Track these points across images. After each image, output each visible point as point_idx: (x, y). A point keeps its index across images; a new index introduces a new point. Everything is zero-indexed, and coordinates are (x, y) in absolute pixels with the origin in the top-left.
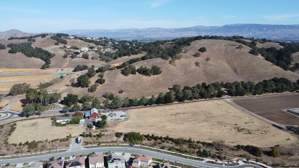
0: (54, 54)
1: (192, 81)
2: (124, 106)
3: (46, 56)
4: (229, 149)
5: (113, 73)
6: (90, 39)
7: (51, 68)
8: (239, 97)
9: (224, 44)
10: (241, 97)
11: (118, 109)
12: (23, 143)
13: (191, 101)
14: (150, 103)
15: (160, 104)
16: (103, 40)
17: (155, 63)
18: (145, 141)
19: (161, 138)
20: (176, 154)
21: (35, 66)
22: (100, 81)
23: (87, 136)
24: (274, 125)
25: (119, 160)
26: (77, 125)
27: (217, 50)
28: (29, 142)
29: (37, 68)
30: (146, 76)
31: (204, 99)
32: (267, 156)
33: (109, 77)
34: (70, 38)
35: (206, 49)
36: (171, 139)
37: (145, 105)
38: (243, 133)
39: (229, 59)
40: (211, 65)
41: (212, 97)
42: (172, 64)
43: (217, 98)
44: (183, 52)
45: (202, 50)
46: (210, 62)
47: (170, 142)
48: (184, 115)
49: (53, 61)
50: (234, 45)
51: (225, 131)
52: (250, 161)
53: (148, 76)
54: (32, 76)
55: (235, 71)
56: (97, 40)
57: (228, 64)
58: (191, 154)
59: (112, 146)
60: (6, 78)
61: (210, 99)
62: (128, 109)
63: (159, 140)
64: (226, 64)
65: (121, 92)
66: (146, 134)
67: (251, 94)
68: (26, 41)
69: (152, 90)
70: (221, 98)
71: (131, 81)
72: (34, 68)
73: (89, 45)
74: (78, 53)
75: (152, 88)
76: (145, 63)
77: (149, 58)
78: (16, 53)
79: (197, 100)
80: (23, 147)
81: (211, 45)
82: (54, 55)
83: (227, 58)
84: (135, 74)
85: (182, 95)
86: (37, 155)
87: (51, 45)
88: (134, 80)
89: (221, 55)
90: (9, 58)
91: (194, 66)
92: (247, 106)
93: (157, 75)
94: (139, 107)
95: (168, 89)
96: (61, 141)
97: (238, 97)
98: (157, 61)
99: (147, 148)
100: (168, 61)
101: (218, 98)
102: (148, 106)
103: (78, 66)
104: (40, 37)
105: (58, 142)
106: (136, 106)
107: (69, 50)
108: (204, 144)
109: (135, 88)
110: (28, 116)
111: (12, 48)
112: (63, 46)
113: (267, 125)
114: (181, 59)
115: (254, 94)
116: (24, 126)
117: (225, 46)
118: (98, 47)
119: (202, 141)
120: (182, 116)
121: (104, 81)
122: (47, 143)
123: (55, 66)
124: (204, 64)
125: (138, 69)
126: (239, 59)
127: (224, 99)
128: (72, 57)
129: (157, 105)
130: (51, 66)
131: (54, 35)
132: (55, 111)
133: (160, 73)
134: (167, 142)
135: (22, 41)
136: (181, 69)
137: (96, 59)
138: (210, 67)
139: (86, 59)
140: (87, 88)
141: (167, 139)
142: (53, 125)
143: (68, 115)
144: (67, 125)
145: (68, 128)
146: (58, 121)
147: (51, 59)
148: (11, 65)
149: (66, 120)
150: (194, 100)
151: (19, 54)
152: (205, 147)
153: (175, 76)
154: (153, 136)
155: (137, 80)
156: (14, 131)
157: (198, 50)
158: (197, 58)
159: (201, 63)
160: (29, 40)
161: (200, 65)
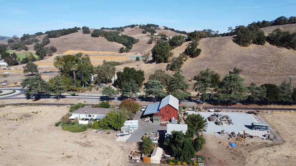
0: (138, 40)
3: (129, 42)
7: (131, 52)
21: (114, 50)
26: (113, 133)
30: (288, 49)
33: (208, 47)
34: (160, 29)
49: (135, 47)
54: (103, 56)
62: (263, 109)
71: (254, 55)
72: (112, 51)
78: (98, 37)
84: (262, 45)
87: (138, 34)
88: (260, 53)
90: (89, 40)
104: (129, 28)
107: (156, 37)
109: (265, 68)
110: (38, 98)
111: (95, 32)
121: (199, 51)
130: (131, 50)
131: (144, 25)
140: (166, 64)
142: (57, 125)
143: (107, 106)
144: (89, 130)
145: (83, 141)
146: (74, 116)
147: (133, 45)
148: (89, 47)
149: (95, 117)
151: (101, 39)
155: (269, 55)
160: (118, 30)
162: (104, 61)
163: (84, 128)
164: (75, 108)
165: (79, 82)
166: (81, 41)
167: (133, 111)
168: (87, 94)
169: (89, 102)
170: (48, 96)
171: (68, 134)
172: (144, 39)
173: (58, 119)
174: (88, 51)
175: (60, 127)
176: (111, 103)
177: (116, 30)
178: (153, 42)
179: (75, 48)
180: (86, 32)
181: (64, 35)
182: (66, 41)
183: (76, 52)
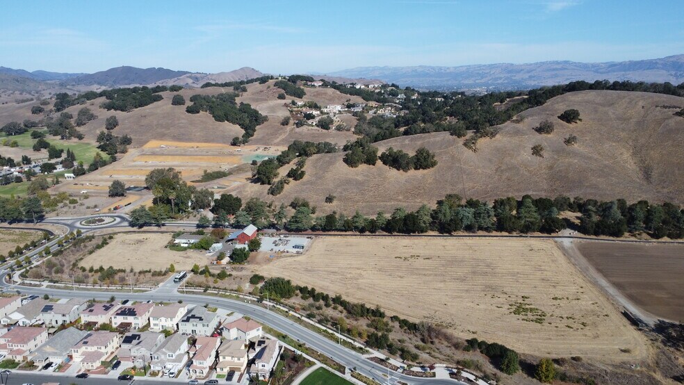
0: (266, 117)
1: (505, 189)
2: (313, 229)
3: (251, 121)
4: (449, 345)
5: (327, 159)
6: (363, 87)
7: (250, 144)
8: (607, 238)
9: (641, 103)
10: (611, 238)
11: (303, 233)
12: (95, 268)
14: (371, 228)
15: (396, 234)
16: (389, 89)
17: (429, 142)
18: (296, 300)
19: (325, 298)
20: (325, 331)
21: (222, 139)
22: (295, 175)
23: (202, 273)
24: (626, 315)
25: (201, 319)
26: (204, 251)
27: (618, 119)
28: (106, 268)
29: (224, 143)
30: (398, 170)
31: (507, 234)
32: (526, 376)
34: (314, 85)
35: (578, 114)
36: (343, 304)
37: (362, 231)
38: (525, 317)
39: (642, 141)
40: (575, 154)
41: (526, 229)
42: (471, 148)
43: (541, 235)
44: (514, 121)
45: (569, 117)
46: (576, 147)
47: (340, 308)
48: (427, 261)
49: (260, 131)
50: (670, 107)
51: (482, 306)
52: (464, 374)
53: (401, 171)
54: (206, 157)
55: (647, 173)
57: (634, 154)
58: (353, 336)
59: (226, 296)
60: (161, 158)
61: (521, 235)
62: (322, 235)
63: (322, 302)
64: (627, 155)
65: (329, 200)
66: (302, 285)
67: (649, 234)
68: (230, 90)
69: (400, 201)
70: (553, 235)
71: (360, 178)
73: (350, 100)
74: (310, 117)
75: (401, 197)
76: (407, 142)
77: (418, 131)
78: (198, 112)
79: (486, 234)
80: (93, 276)
81: (603, 105)
82: (265, 119)
83: (636, 140)
84: (374, 165)
85: (449, 218)
86: (100, 290)
87: (271, 99)
88: (367, 176)
89: (623, 130)
90: (183, 121)
91: (526, 155)
92: (600, 262)
93: (424, 169)
94: (347, 233)
95: (436, 202)
96: (155, 274)
97: (602, 237)
98: (435, 141)
99: (282, 311)
100: (461, 141)
101: (546, 235)
102: (367, 233)
103: (295, 144)
104: (257, 83)
105: (149, 275)
106: (342, 231)
107: (299, 109)
108: (404, 323)
109: (363, 194)
110: (141, 227)
111: (195, 104)
112: (290, 101)
113: (608, 309)
114: (498, 136)
115: (656, 236)
116: (123, 242)
117: (643, 107)
118: (366, 105)
119: (402, 317)
120: (419, 263)
121: (303, 173)
122: (132, 274)
123: (258, 142)
124: (558, 152)
125: (383, 155)
126: (670, 143)
127: (556, 239)
128: (299, 124)
129: (387, 234)
130: (251, 140)
131: (284, 78)
132: (192, 222)
133: (432, 166)
134: (335, 308)
135: (223, 90)
136: (490, 161)
137: (347, 130)
138: (571, 160)
139: (324, 128)
140: (269, 187)
141: (338, 300)
142: (166, 247)
143: (201, 233)
144: (188, 250)
145: (185, 255)
146: (177, 241)
147: (257, 127)
148: (183, 134)
149: (192, 241)
150: (481, 233)
151: (204, 116)
152: (403, 330)
153: (468, 174)
154: (313, 290)
155: (375, 178)
156: (102, 249)
157: (559, 117)
158: (544, 135)
159: (548, 149)
160: (236, 89)
161: (545, 154)
162: (205, 171)
163: (185, 249)
164: (177, 235)
165: (177, 208)
166: (170, 121)
167: (219, 237)
168: (185, 221)
169: (187, 229)
170: (150, 224)
171: (175, 252)
172: (278, 115)
173: (166, 243)
174: (183, 141)
175: (168, 248)
176: (205, 231)
177: (232, 88)
178: (292, 121)
179: (162, 137)
180: (178, 101)
181: (140, 106)
182: (144, 122)
183: (163, 144)
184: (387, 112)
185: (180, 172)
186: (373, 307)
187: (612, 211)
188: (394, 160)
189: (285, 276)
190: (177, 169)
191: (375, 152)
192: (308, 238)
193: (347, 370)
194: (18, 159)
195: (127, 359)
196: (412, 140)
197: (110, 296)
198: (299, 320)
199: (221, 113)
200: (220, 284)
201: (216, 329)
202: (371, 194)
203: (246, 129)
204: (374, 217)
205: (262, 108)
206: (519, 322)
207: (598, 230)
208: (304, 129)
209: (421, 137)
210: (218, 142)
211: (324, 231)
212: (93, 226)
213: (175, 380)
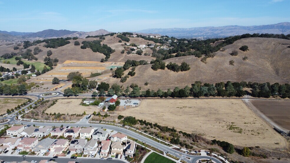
1: (219, 79)
2: (141, 96)
3: (108, 52)
4: (205, 142)
5: (144, 67)
6: (153, 37)
7: (109, 62)
8: (263, 98)
9: (273, 43)
10: (265, 98)
11: (137, 98)
12: (52, 114)
13: (207, 98)
14: (165, 96)
15: (175, 98)
16: (164, 38)
17: (186, 60)
18: (138, 125)
19: (151, 124)
20: (152, 138)
21: (97, 59)
22: (131, 74)
23: (97, 115)
24: (275, 129)
25: (101, 133)
26: (96, 106)
28: (57, 113)
29: (98, 61)
30: (174, 71)
31: (221, 97)
32: (238, 154)
33: (140, 71)
34: (133, 37)
35: (247, 48)
36: (158, 126)
37: (161, 97)
38: (234, 131)
39: (274, 58)
40: (248, 64)
41: (230, 95)
42: (204, 62)
43: (235, 97)
44: (221, 51)
45: (244, 48)
46: (247, 61)
47: (157, 128)
48: (190, 109)
49: (112, 56)
50: (285, 44)
51: (216, 127)
52: (213, 154)
53: (175, 72)
54: (90, 67)
55: (277, 72)
56: (159, 38)
57: (271, 64)
58: (165, 139)
59: (109, 124)
60: (72, 68)
61: (228, 97)
62: (145, 99)
63: (149, 126)
64: (268, 64)
65: (146, 84)
66: (140, 120)
67: (280, 96)
68: (98, 39)
69: (176, 84)
70: (241, 97)
71: (158, 75)
73: (149, 43)
74: (133, 50)
75: (176, 83)
76: (177, 60)
77: (182, 55)
78: (86, 48)
79: (213, 97)
80: (51, 117)
81: (257, 44)
82: (114, 51)
83: (272, 58)
84: (164, 69)
85: (197, 91)
86: (56, 122)
87: (116, 43)
88: (161, 74)
89: (266, 54)
90: (79, 52)
91: (227, 65)
92: (262, 108)
93: (185, 71)
94: (155, 98)
95: (191, 84)
96: (78, 116)
97: (261, 98)
98: (189, 59)
99: (133, 130)
100: (200, 59)
101: (238, 97)
102: (164, 98)
103: (128, 61)
104: (109, 36)
105: (75, 116)
106: (153, 97)
107: (128, 46)
108: (185, 134)
109: (160, 82)
110: (68, 96)
111: (84, 45)
112: (124, 43)
113: (267, 127)
114: (215, 57)
115: (283, 97)
116: (62, 103)
117: (274, 44)
118: (156, 45)
119: (184, 132)
120: (187, 110)
121: (134, 73)
122: (68, 116)
123: (112, 60)
124: (240, 63)
125: (168, 65)
126: (286, 59)
127: (242, 99)
128: (129, 53)
129: (172, 98)
130: (109, 60)
131: (121, 34)
132: (89, 94)
133: (188, 70)
134: (155, 128)
135: (95, 39)
136: (212, 67)
137: (149, 55)
138: (246, 66)
139: (139, 55)
140: (120, 79)
141: (156, 125)
142: (80, 105)
143: (94, 99)
144: (90, 106)
145: (89, 108)
146: (84, 102)
147: (111, 54)
148: (80, 58)
149: (91, 102)
150: (211, 97)
151: (88, 50)
152: (184, 137)
153: (203, 73)
154: (145, 121)
155: (165, 75)
156: (53, 106)
157: (239, 49)
158: (234, 56)
159: (236, 62)
160: (101, 38)
161: (235, 64)
162: (92, 73)
163: (88, 105)
164: (84, 100)
165: (82, 88)
166: (74, 52)
167: (103, 100)
168: (86, 94)
169: (88, 97)
170: (72, 95)
171: (84, 107)
172: (119, 49)
173: (80, 103)
174: (80, 61)
175: (81, 105)
176: (96, 97)
177: (99, 38)
178: (125, 52)
179: (71, 59)
180: (77, 44)
181: (61, 46)
182: (63, 52)
183: (72, 62)
184: (165, 47)
185: (82, 74)
186: (171, 128)
187: (265, 87)
188: (172, 67)
189: (133, 115)
190: (80, 72)
191: (164, 64)
192: (139, 100)
193: (164, 153)
194: (11, 69)
195: (73, 150)
196: (179, 59)
197: (61, 125)
198: (141, 133)
199: (95, 49)
200: (105, 119)
201: (107, 138)
202: (163, 81)
203: (106, 55)
204: (166, 91)
205: (112, 46)
206: (231, 133)
207: (259, 95)
208: (131, 55)
209: (183, 58)
210: (95, 61)
211: (146, 97)
212: (48, 96)
213: (94, 158)
